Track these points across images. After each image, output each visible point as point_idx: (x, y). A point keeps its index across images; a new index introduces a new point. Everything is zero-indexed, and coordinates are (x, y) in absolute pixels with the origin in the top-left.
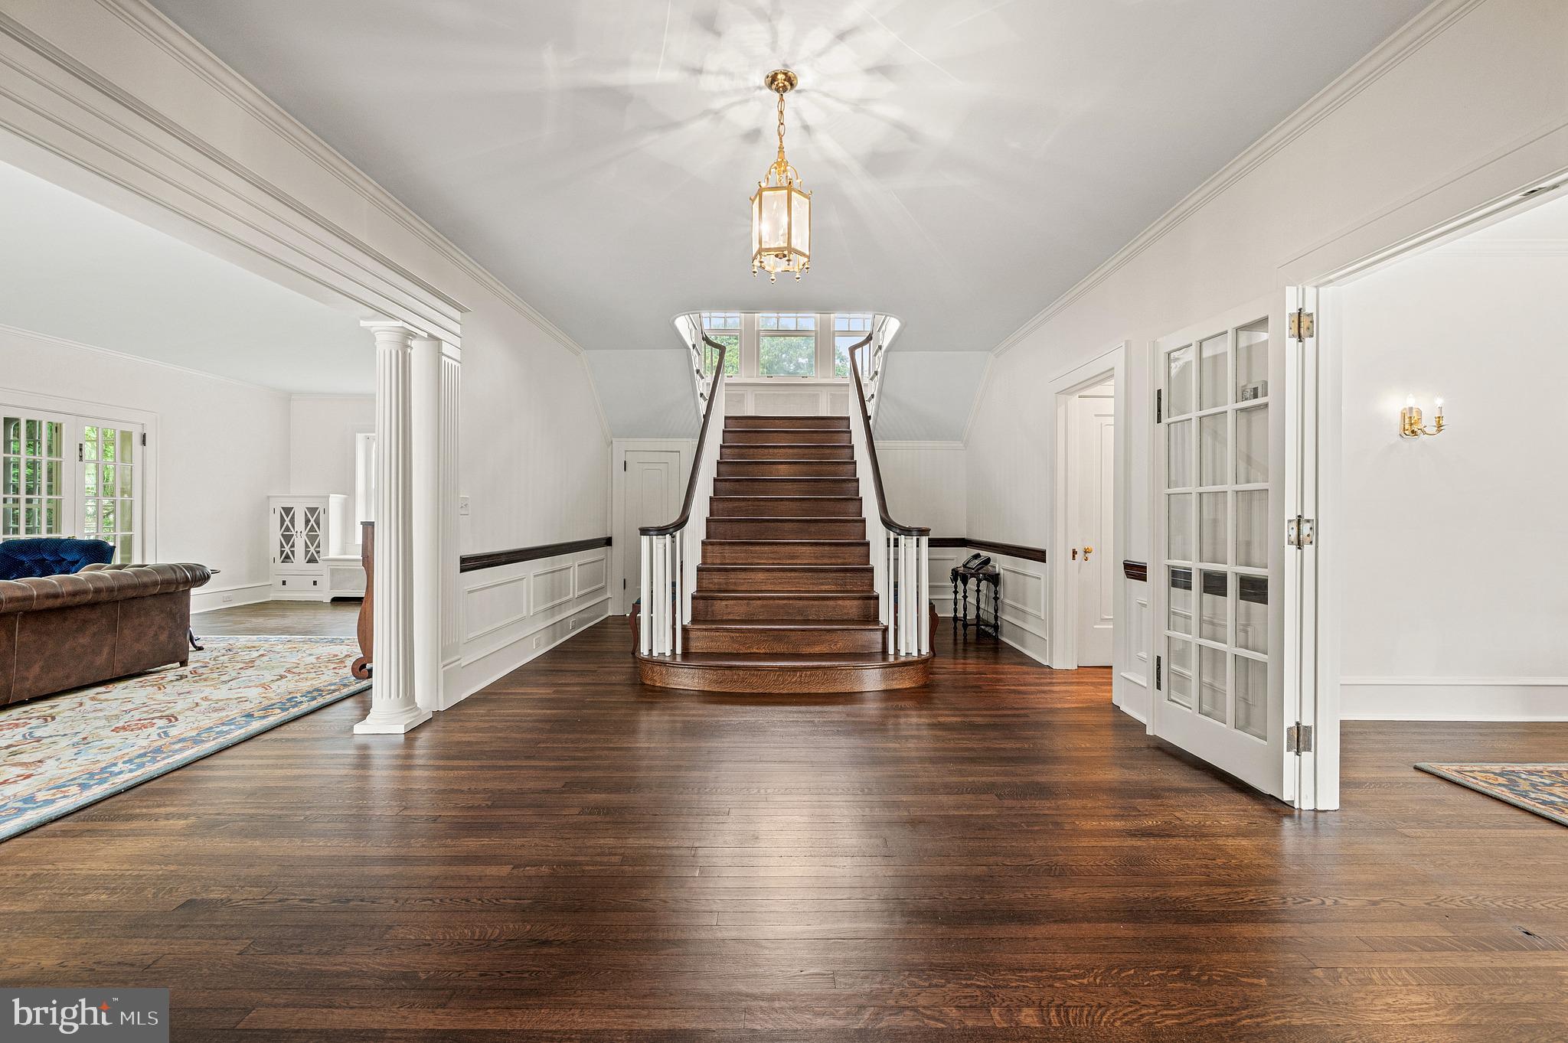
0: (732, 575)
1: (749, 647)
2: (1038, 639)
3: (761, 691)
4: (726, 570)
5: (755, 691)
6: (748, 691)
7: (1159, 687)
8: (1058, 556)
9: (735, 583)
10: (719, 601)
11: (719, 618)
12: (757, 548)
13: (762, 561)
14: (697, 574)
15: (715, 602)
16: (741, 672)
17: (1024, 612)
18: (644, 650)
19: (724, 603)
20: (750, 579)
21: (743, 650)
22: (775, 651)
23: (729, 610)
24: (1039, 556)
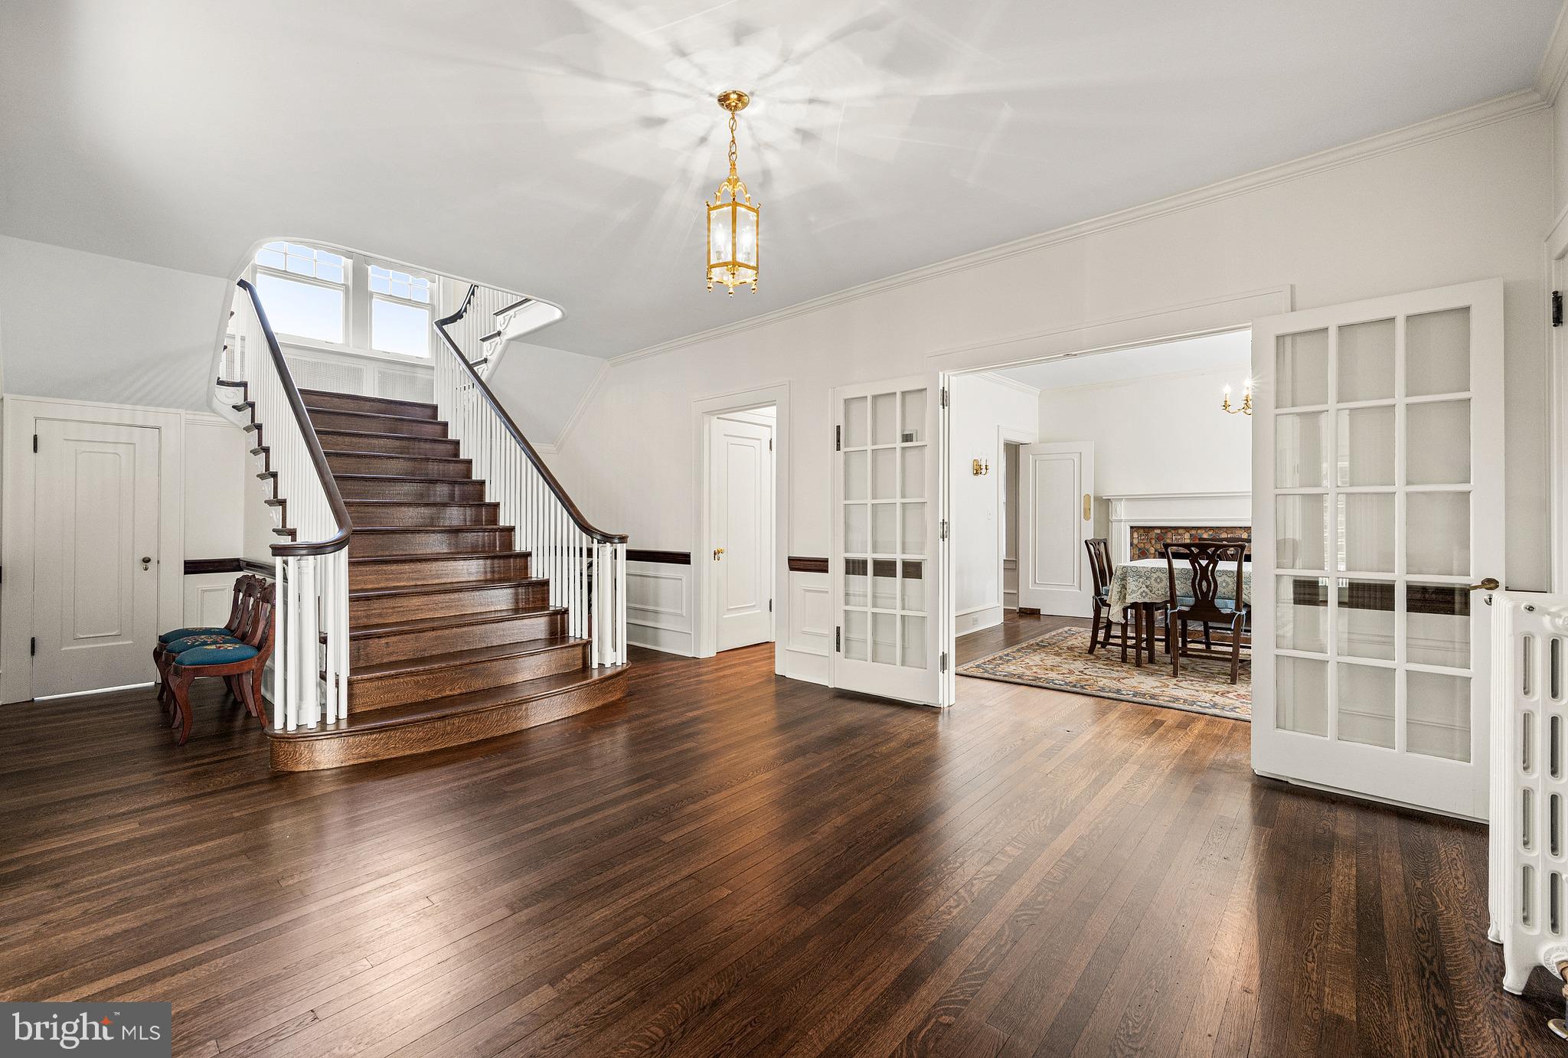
0: (376, 605)
1: (440, 691)
2: (685, 635)
3: (481, 737)
4: (368, 598)
5: (474, 740)
6: (465, 741)
7: (838, 650)
8: (701, 558)
9: (380, 615)
10: (376, 640)
11: (378, 661)
12: (394, 567)
13: (402, 584)
14: (350, 606)
15: (371, 642)
16: (456, 721)
17: (656, 612)
18: (278, 724)
19: (383, 641)
20: (400, 607)
21: (432, 695)
22: (472, 689)
23: (391, 649)
24: (683, 559)
